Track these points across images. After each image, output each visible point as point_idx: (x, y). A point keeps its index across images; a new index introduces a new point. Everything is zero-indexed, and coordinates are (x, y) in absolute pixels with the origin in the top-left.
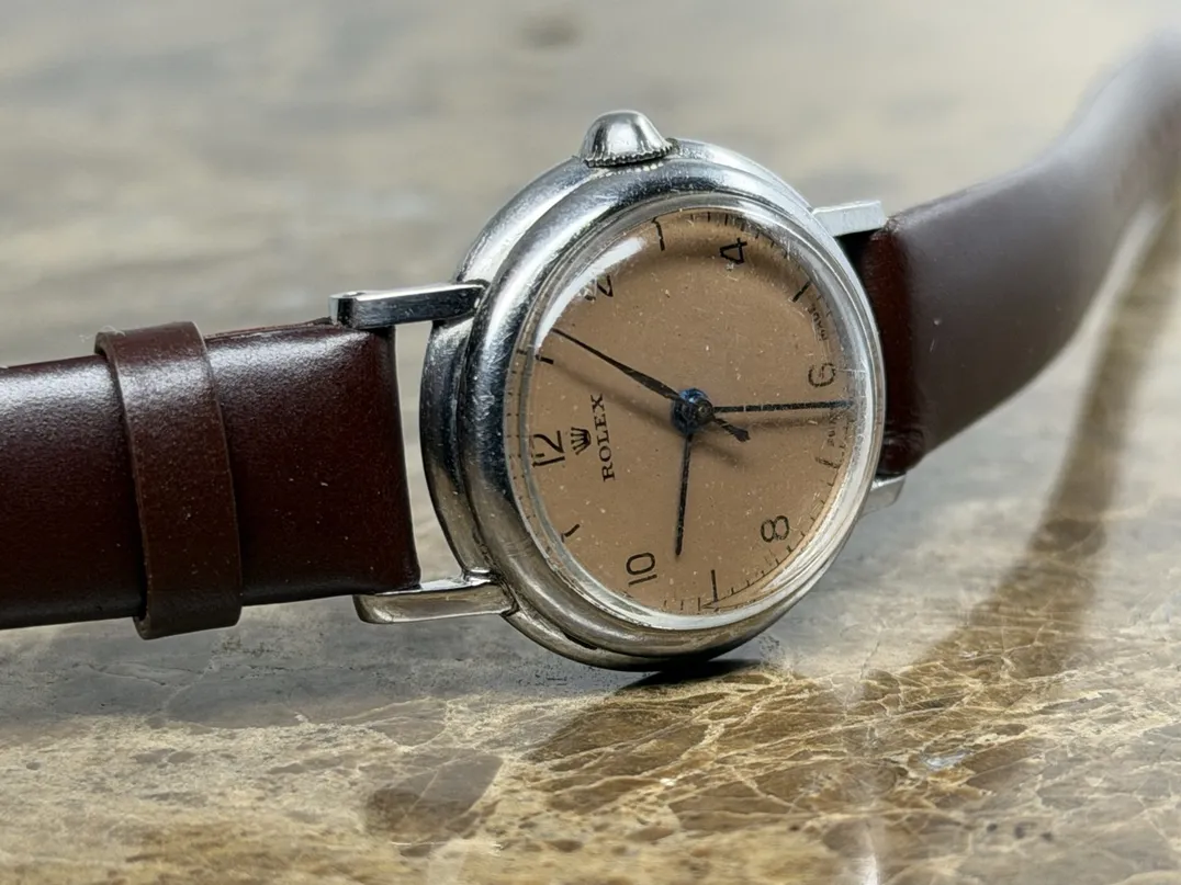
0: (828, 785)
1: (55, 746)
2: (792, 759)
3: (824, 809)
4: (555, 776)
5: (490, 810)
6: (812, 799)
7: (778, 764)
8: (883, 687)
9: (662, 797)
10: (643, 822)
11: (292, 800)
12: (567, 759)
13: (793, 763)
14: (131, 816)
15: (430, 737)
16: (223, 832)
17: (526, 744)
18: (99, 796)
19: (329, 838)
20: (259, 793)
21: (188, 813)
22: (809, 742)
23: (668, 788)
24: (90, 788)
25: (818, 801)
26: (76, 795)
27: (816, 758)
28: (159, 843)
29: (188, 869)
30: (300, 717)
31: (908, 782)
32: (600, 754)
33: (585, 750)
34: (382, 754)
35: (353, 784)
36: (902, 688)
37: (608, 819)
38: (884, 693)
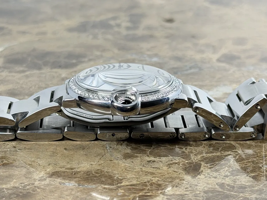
0: (251, 169)
1: (134, 159)
2: (244, 165)
3: (251, 173)
4: (210, 166)
5: (202, 171)
6: (249, 171)
7: (243, 166)
8: (255, 154)
9: (227, 170)
10: (225, 174)
11: (173, 169)
12: (211, 164)
13: (245, 166)
14: (150, 170)
15: (190, 160)
16: (164, 173)
17: (205, 161)
18: (144, 167)
19: (180, 175)
20: (168, 168)
21: (158, 170)
22: (246, 162)
23: (227, 169)
24: (142, 166)
25: (250, 172)
26: (141, 167)
27: (248, 165)
28: (155, 175)
29: (161, 179)
30: (169, 156)
31: (262, 169)
32: (216, 163)
33: (214, 162)
34: (183, 162)
35: (181, 167)
36: (258, 154)
37: (220, 173)
38: (256, 155)
